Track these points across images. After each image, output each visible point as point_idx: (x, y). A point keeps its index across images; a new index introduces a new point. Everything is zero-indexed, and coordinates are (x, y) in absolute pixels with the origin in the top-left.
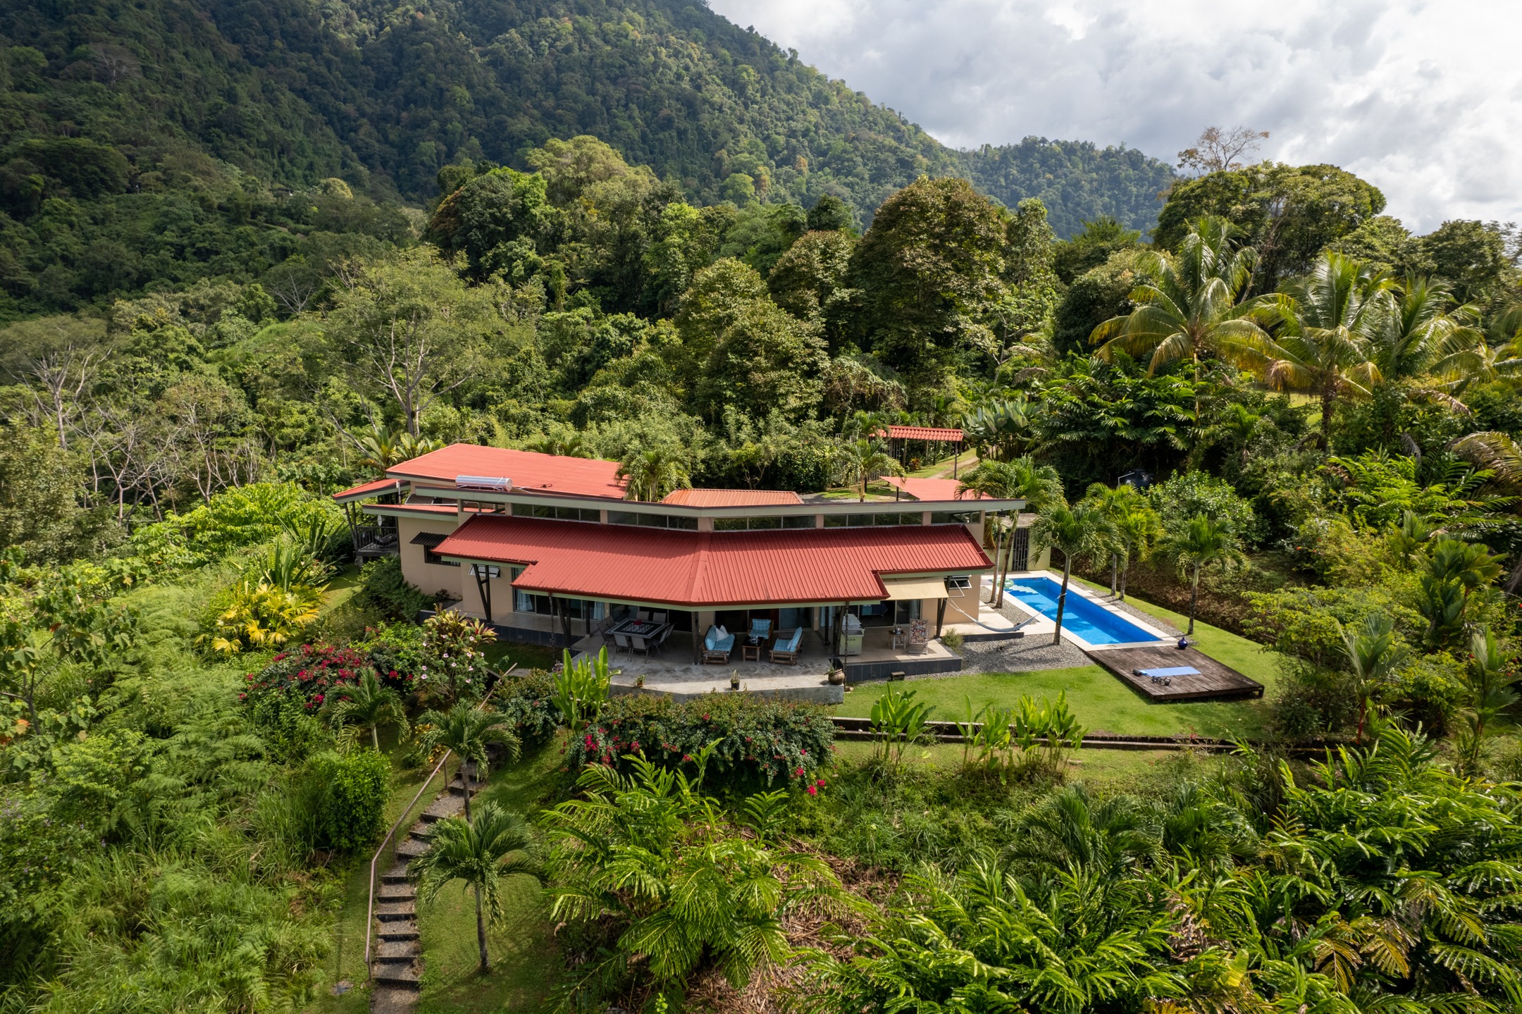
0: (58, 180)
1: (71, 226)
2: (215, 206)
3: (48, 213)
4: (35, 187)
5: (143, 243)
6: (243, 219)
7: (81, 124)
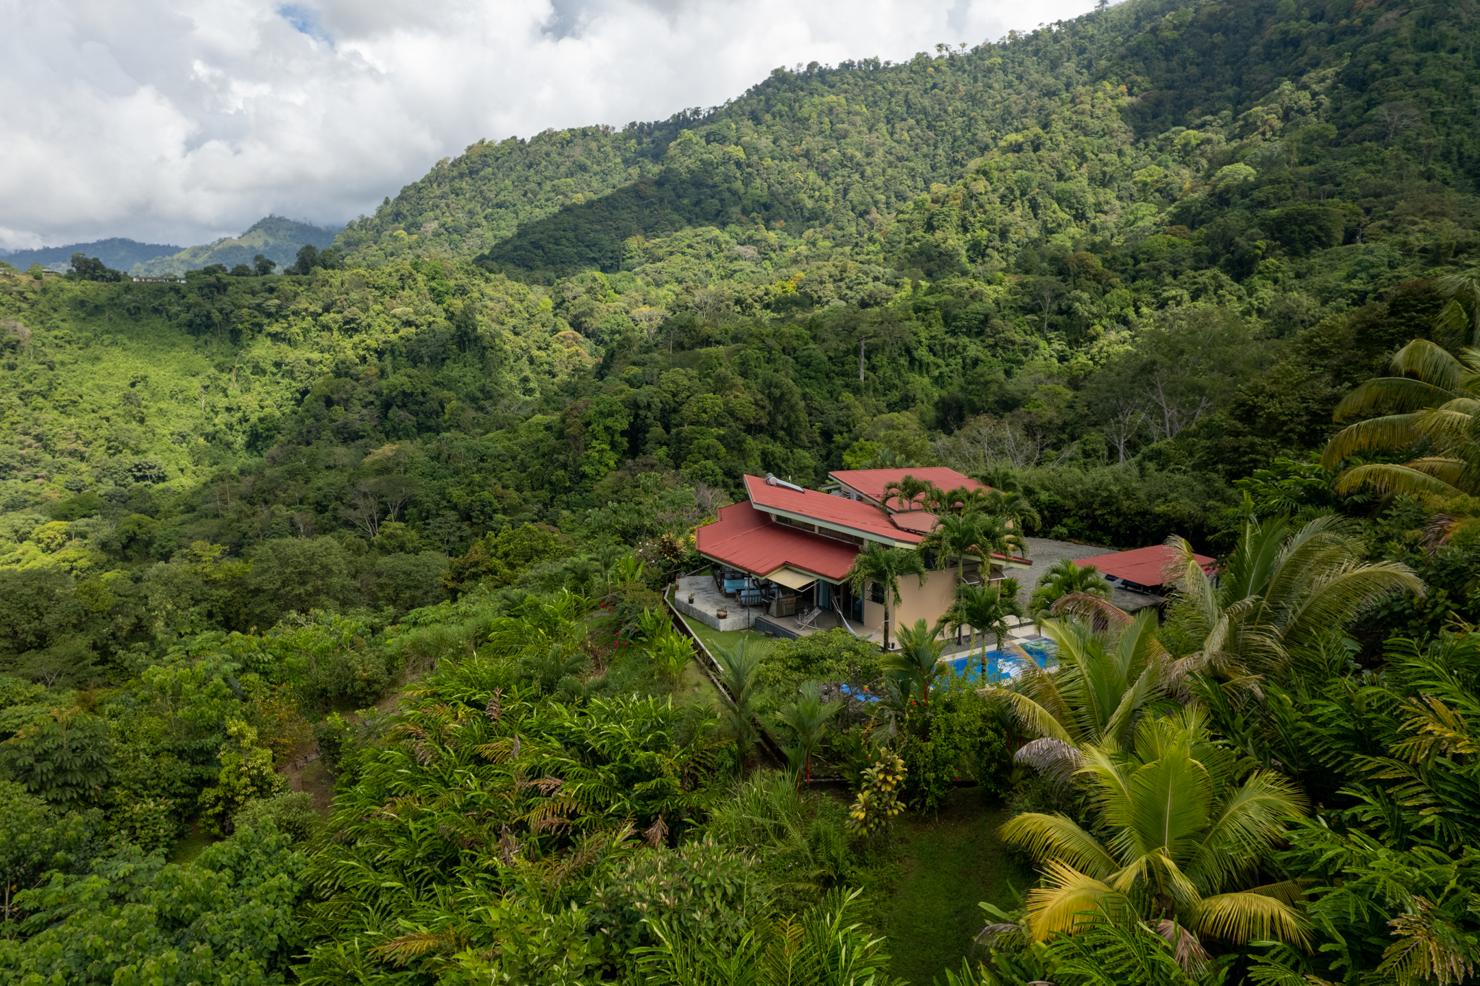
0: (1278, 243)
1: (1276, 281)
2: (1416, 249)
3: (1260, 272)
4: (1258, 251)
5: (1330, 292)
6: (1442, 259)
7: (1339, 185)
